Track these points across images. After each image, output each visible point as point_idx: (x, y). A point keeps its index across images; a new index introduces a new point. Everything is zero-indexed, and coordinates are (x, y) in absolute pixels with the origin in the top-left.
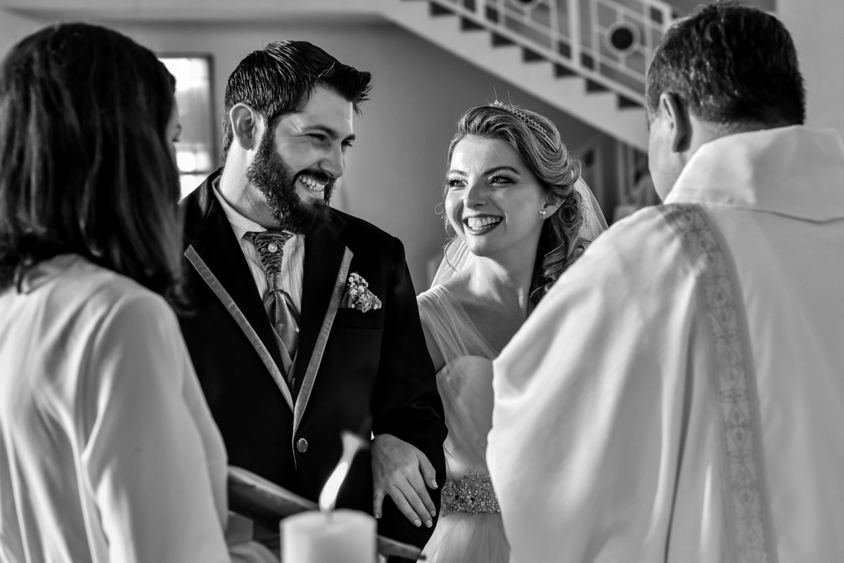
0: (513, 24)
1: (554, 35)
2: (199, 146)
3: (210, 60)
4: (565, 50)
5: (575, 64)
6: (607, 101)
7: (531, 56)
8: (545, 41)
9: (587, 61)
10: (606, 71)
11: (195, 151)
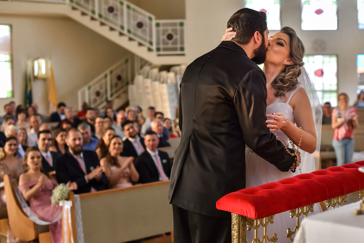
0: (106, 19)
1: (119, 23)
2: (7, 52)
3: (11, 26)
4: (122, 28)
5: (125, 32)
6: (135, 44)
7: (112, 29)
8: (116, 25)
9: (129, 31)
10: (135, 35)
11: (5, 54)
